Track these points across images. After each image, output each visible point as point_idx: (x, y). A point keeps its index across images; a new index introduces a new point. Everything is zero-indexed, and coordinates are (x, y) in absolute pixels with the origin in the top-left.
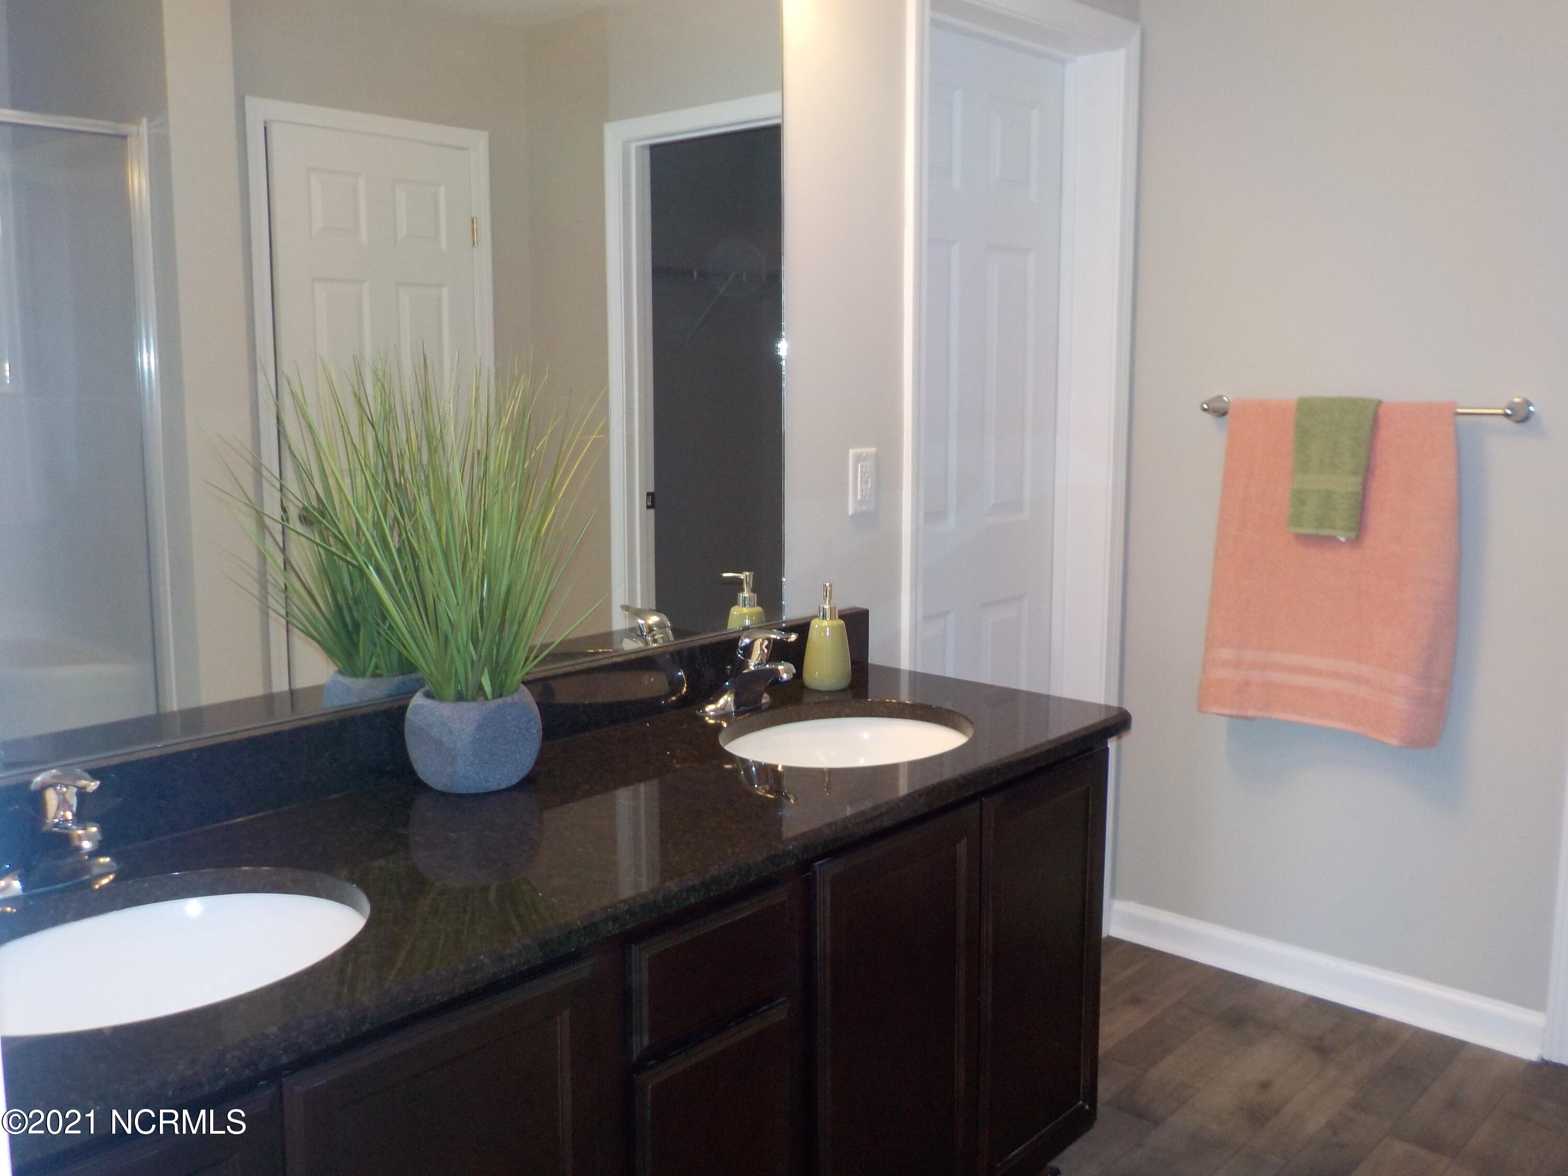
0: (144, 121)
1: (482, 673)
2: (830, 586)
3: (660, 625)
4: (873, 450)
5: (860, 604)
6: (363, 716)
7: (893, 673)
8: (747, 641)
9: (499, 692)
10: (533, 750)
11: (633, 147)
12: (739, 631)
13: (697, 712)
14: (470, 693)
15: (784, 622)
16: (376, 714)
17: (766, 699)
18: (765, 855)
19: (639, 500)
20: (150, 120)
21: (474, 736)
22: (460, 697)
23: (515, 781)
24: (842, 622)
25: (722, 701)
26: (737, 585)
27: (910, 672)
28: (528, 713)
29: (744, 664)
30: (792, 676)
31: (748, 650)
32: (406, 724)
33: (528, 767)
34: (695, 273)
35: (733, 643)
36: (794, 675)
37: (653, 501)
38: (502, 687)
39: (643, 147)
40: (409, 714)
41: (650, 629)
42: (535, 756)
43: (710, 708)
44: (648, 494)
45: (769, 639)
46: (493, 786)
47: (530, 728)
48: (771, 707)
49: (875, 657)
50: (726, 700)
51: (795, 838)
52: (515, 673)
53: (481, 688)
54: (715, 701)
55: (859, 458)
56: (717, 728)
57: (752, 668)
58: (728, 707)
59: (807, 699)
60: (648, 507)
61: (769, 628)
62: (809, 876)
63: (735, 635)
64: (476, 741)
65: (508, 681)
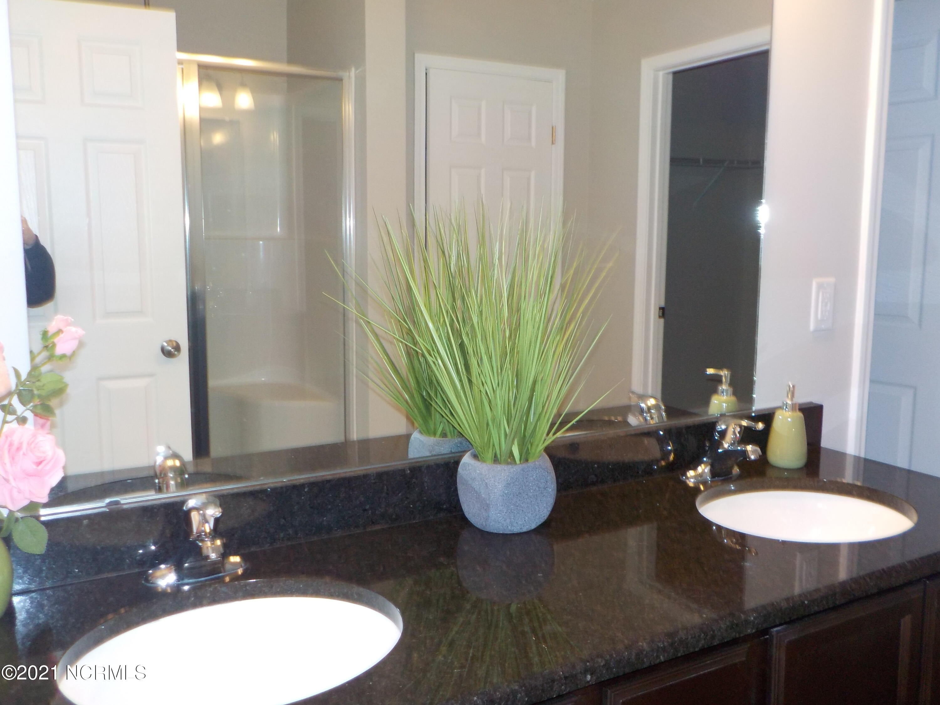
0: (353, 69)
1: (513, 443)
2: (794, 386)
3: (657, 407)
4: (832, 280)
5: (816, 400)
6: (429, 467)
7: (840, 456)
8: (723, 427)
9: (525, 458)
10: (549, 504)
11: (661, 74)
12: (717, 418)
13: (681, 478)
14: (503, 458)
15: (754, 412)
16: (438, 466)
17: (736, 470)
18: (728, 623)
19: (654, 312)
20: (356, 69)
21: (504, 492)
22: (496, 460)
23: (533, 526)
24: (800, 415)
25: (700, 469)
26: (717, 380)
27: (855, 456)
28: (546, 477)
29: (719, 444)
30: (758, 456)
31: (723, 434)
32: (458, 476)
33: (544, 516)
34: (701, 160)
35: (710, 427)
36: (760, 456)
37: (663, 312)
38: (528, 453)
39: (668, 73)
40: (460, 469)
41: (649, 409)
42: (550, 509)
43: (691, 473)
44: (660, 308)
45: (741, 426)
46: (516, 529)
47: (547, 487)
48: (740, 477)
49: (826, 442)
50: (703, 469)
51: (754, 610)
52: (538, 445)
53: (511, 454)
54: (695, 469)
55: (820, 286)
56: (695, 491)
57: (726, 446)
58: (704, 475)
59: (770, 473)
60: (660, 317)
61: (742, 417)
62: (767, 639)
63: (714, 420)
64: (504, 495)
65: (533, 451)
